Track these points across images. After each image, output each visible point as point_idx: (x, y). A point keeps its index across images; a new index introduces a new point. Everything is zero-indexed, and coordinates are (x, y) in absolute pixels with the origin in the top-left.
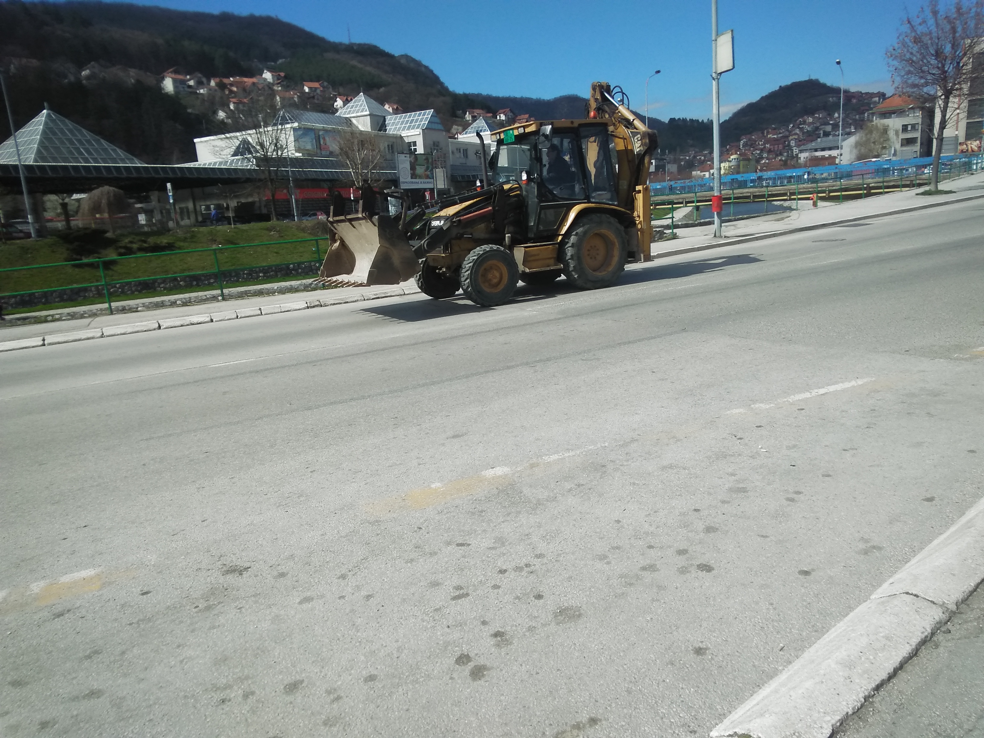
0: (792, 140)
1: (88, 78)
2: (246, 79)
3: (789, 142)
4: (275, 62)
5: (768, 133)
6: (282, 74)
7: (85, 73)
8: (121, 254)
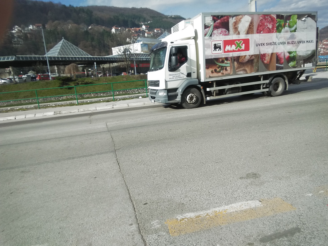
2: (137, 28)
4: (147, 23)
6: (148, 26)
7: (90, 27)
8: (75, 85)
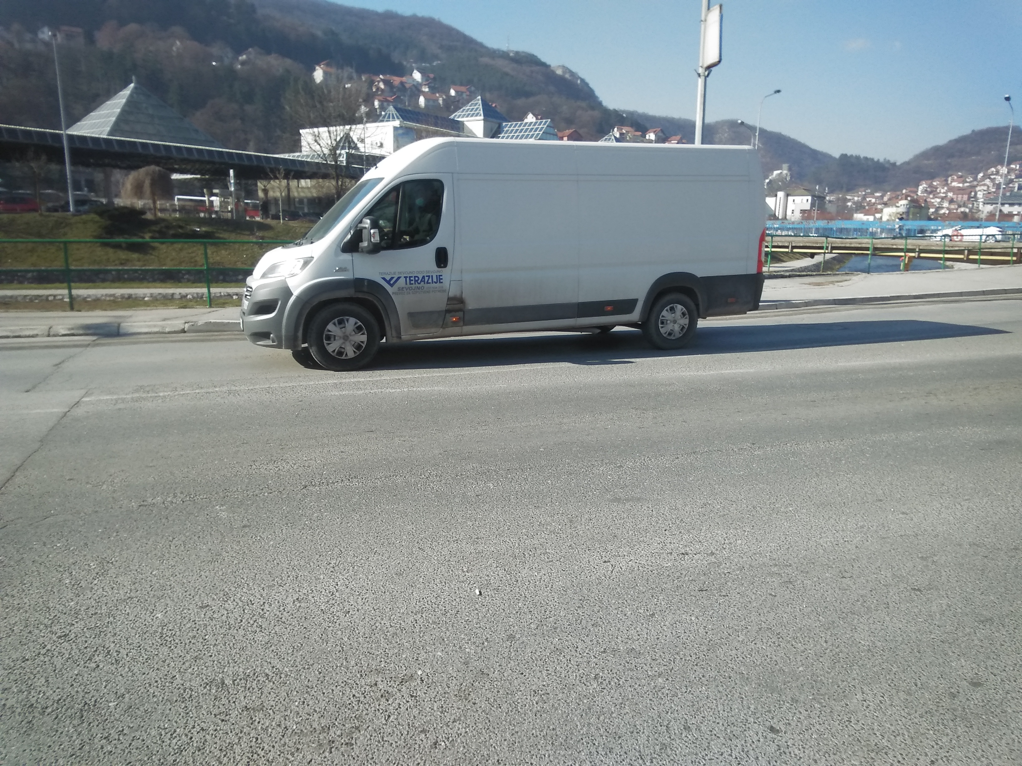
0: (980, 191)
1: (243, 63)
2: (395, 78)
3: (976, 194)
4: (429, 63)
5: (953, 180)
6: (432, 76)
7: (242, 58)
8: (154, 238)
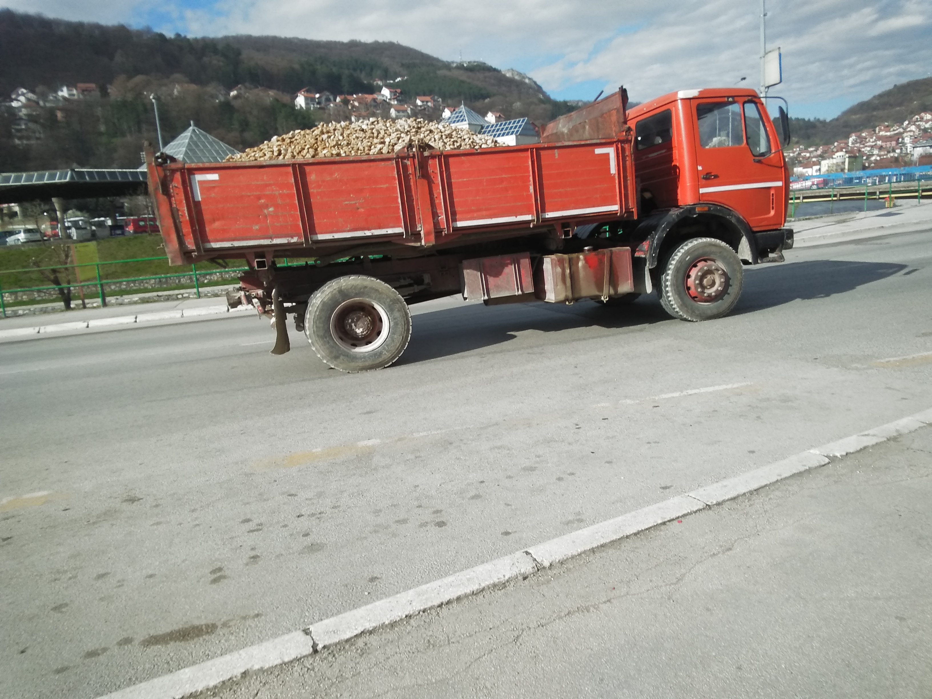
0: (906, 136)
1: (235, 97)
2: (366, 96)
5: (880, 130)
6: (399, 91)
7: (233, 93)
